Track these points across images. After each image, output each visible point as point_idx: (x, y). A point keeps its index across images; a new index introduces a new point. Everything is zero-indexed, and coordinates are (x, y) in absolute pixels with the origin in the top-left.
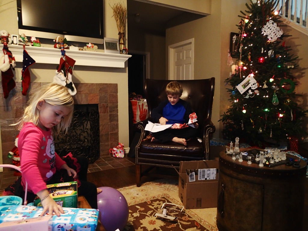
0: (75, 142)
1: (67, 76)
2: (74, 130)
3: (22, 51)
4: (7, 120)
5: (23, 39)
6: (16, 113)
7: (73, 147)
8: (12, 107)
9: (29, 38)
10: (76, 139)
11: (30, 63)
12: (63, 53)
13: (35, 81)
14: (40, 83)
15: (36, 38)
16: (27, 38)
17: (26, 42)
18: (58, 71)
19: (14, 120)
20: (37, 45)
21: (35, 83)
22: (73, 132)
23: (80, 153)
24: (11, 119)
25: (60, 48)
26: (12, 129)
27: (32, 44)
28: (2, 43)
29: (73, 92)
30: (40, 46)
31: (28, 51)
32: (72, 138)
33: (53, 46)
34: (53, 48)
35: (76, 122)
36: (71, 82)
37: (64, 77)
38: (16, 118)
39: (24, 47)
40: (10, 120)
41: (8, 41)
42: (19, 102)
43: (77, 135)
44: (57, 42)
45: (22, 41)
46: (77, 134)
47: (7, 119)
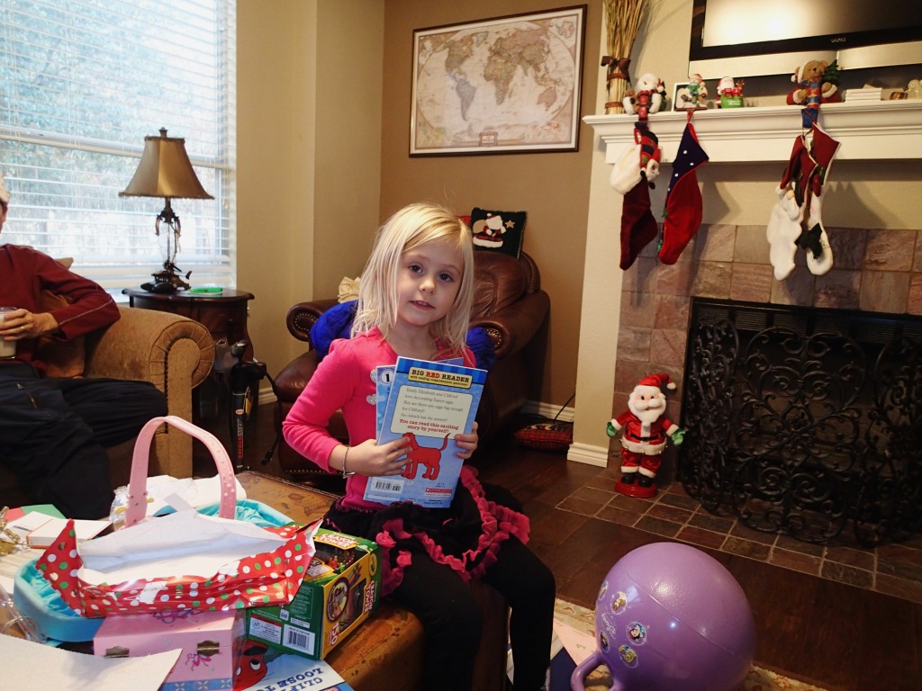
0: (799, 447)
1: (804, 204)
2: (803, 402)
3: (682, 127)
4: (635, 332)
5: (694, 89)
6: (657, 315)
7: (789, 462)
8: (652, 295)
9: (713, 84)
10: (806, 435)
11: (692, 164)
12: (810, 117)
13: (721, 223)
14: (737, 227)
15: (736, 80)
16: (706, 86)
17: (700, 98)
18: (782, 187)
19: (651, 334)
20: (731, 102)
21: (722, 226)
22: (796, 407)
23: (812, 490)
24: (643, 329)
25: (804, 103)
26: (642, 360)
27: (719, 102)
28: (637, 113)
29: (820, 262)
30: (742, 106)
31: (698, 127)
32: (789, 430)
33: (784, 98)
34: (782, 104)
35: (812, 373)
36: (818, 225)
37: (797, 207)
38: (655, 328)
39: (690, 114)
40: (642, 333)
41: (650, 104)
42: (669, 284)
43: (809, 423)
44: (799, 81)
45: (690, 97)
46: (811, 419)
47: (636, 328)
